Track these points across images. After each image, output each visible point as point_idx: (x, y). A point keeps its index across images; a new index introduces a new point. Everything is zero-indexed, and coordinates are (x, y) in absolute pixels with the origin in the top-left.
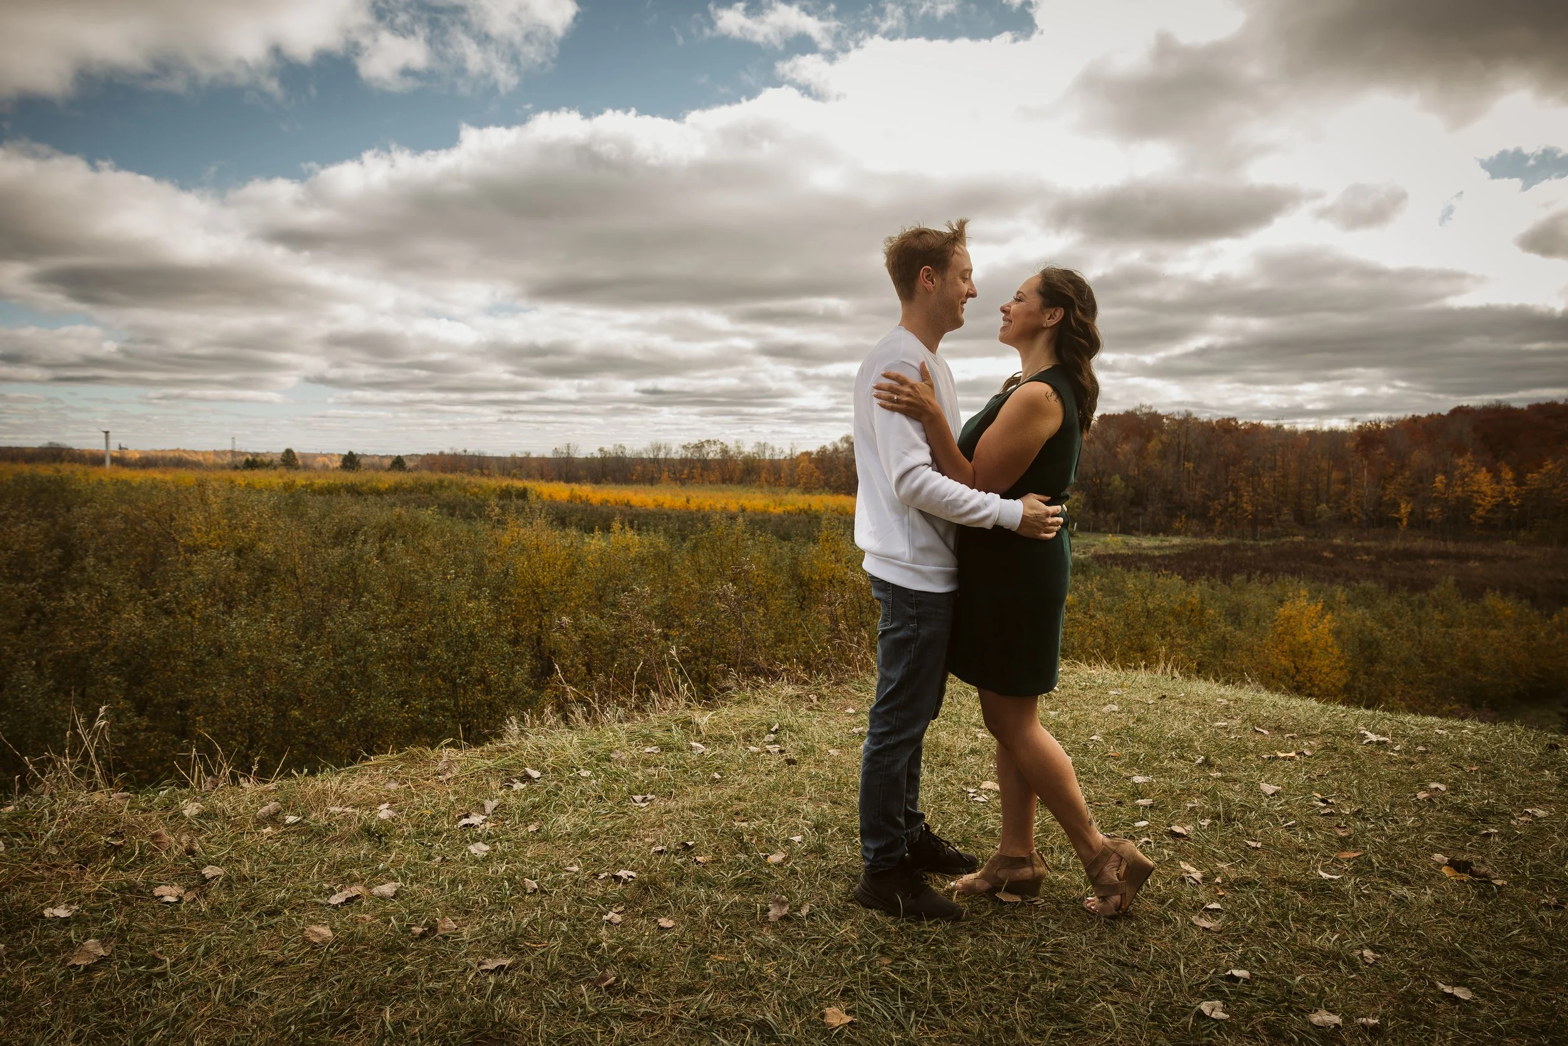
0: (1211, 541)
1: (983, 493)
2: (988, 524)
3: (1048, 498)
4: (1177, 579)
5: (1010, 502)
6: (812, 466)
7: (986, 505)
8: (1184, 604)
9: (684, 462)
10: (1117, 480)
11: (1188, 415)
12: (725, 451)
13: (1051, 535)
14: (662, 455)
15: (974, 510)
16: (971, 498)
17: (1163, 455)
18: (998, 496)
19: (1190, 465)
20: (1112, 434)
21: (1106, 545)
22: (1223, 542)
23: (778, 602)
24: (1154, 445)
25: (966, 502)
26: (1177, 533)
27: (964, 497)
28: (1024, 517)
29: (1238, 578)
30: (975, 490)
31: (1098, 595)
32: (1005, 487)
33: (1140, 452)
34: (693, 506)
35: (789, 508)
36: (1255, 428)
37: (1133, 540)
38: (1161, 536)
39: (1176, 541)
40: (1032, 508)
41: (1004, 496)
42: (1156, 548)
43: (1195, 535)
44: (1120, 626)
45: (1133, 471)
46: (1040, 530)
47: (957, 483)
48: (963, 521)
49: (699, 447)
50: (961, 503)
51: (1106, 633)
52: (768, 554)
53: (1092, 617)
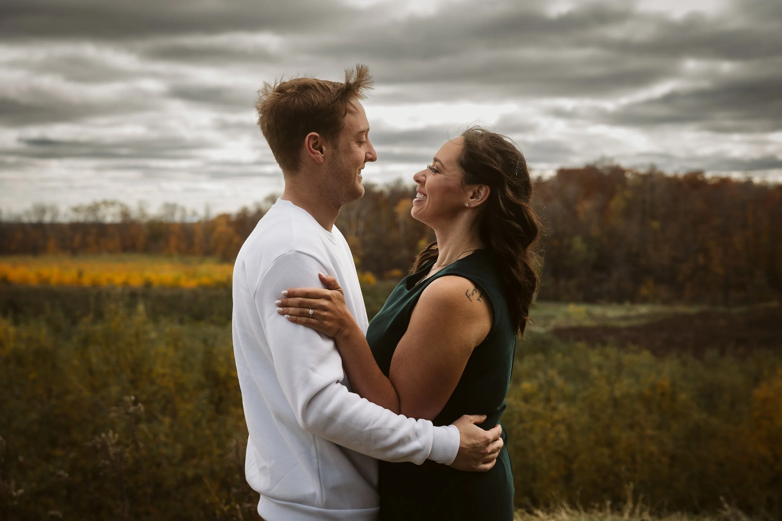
0: (682, 309)
1: (412, 420)
2: (418, 460)
3: (484, 418)
4: (646, 356)
5: (443, 430)
6: (231, 230)
7: (417, 434)
8: (653, 387)
9: (75, 227)
10: (578, 244)
11: (653, 167)
12: (125, 214)
13: (489, 466)
14: (47, 218)
15: (402, 442)
16: (399, 426)
17: (627, 213)
18: (430, 423)
19: (656, 225)
20: (572, 189)
21: (568, 316)
22: (693, 310)
23: (190, 406)
24: (617, 203)
25: (393, 430)
26: (644, 301)
27: (391, 425)
28: (461, 449)
29: (711, 353)
30: (402, 417)
31: (559, 382)
32: (437, 411)
33: (603, 210)
34: (87, 281)
35: (205, 280)
36: (725, 183)
37: (598, 310)
38: (627, 305)
39: (643, 309)
40: (470, 436)
41: (437, 423)
42: (625, 318)
43: (666, 302)
44: (585, 419)
45: (595, 231)
46: (477, 461)
47: (380, 408)
48: (388, 456)
49: (94, 208)
50: (387, 432)
51: (569, 428)
52: (176, 347)
53: (554, 409)
